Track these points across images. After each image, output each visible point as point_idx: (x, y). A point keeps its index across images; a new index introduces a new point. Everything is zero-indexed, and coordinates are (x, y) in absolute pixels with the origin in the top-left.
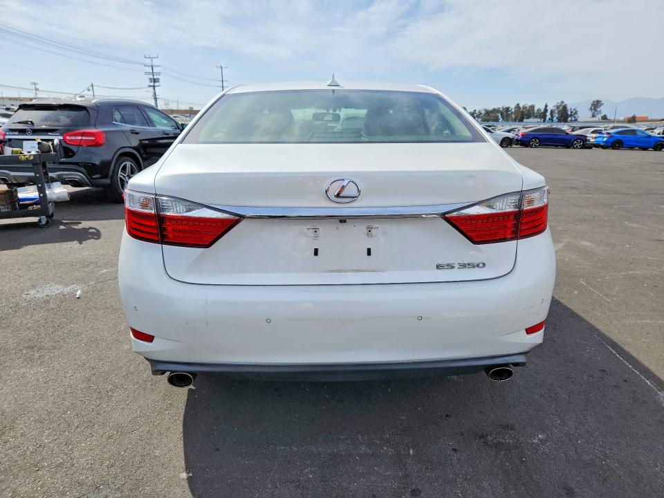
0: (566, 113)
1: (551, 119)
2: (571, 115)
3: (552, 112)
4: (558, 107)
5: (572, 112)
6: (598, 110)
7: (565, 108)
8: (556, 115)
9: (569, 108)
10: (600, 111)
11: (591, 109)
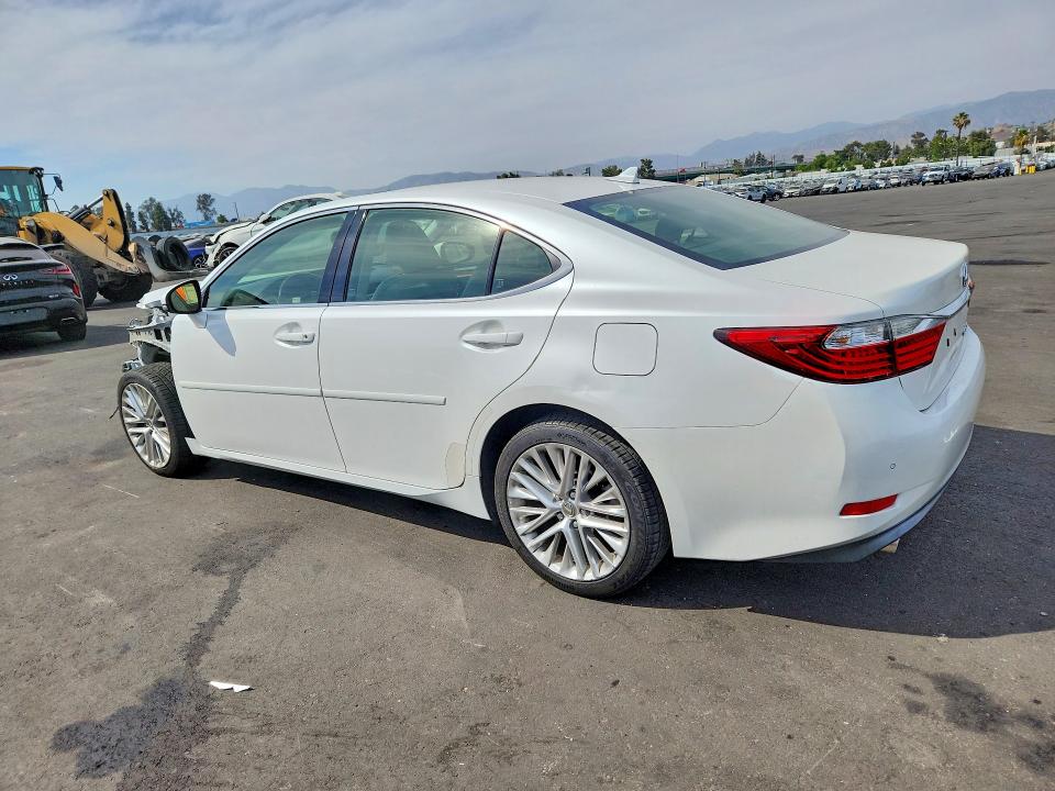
0: (166, 217)
1: (145, 227)
2: (174, 220)
3: (141, 215)
4: (148, 208)
5: (173, 215)
6: (211, 208)
7: (159, 207)
8: (150, 222)
9: (165, 208)
10: (214, 210)
11: (200, 208)
